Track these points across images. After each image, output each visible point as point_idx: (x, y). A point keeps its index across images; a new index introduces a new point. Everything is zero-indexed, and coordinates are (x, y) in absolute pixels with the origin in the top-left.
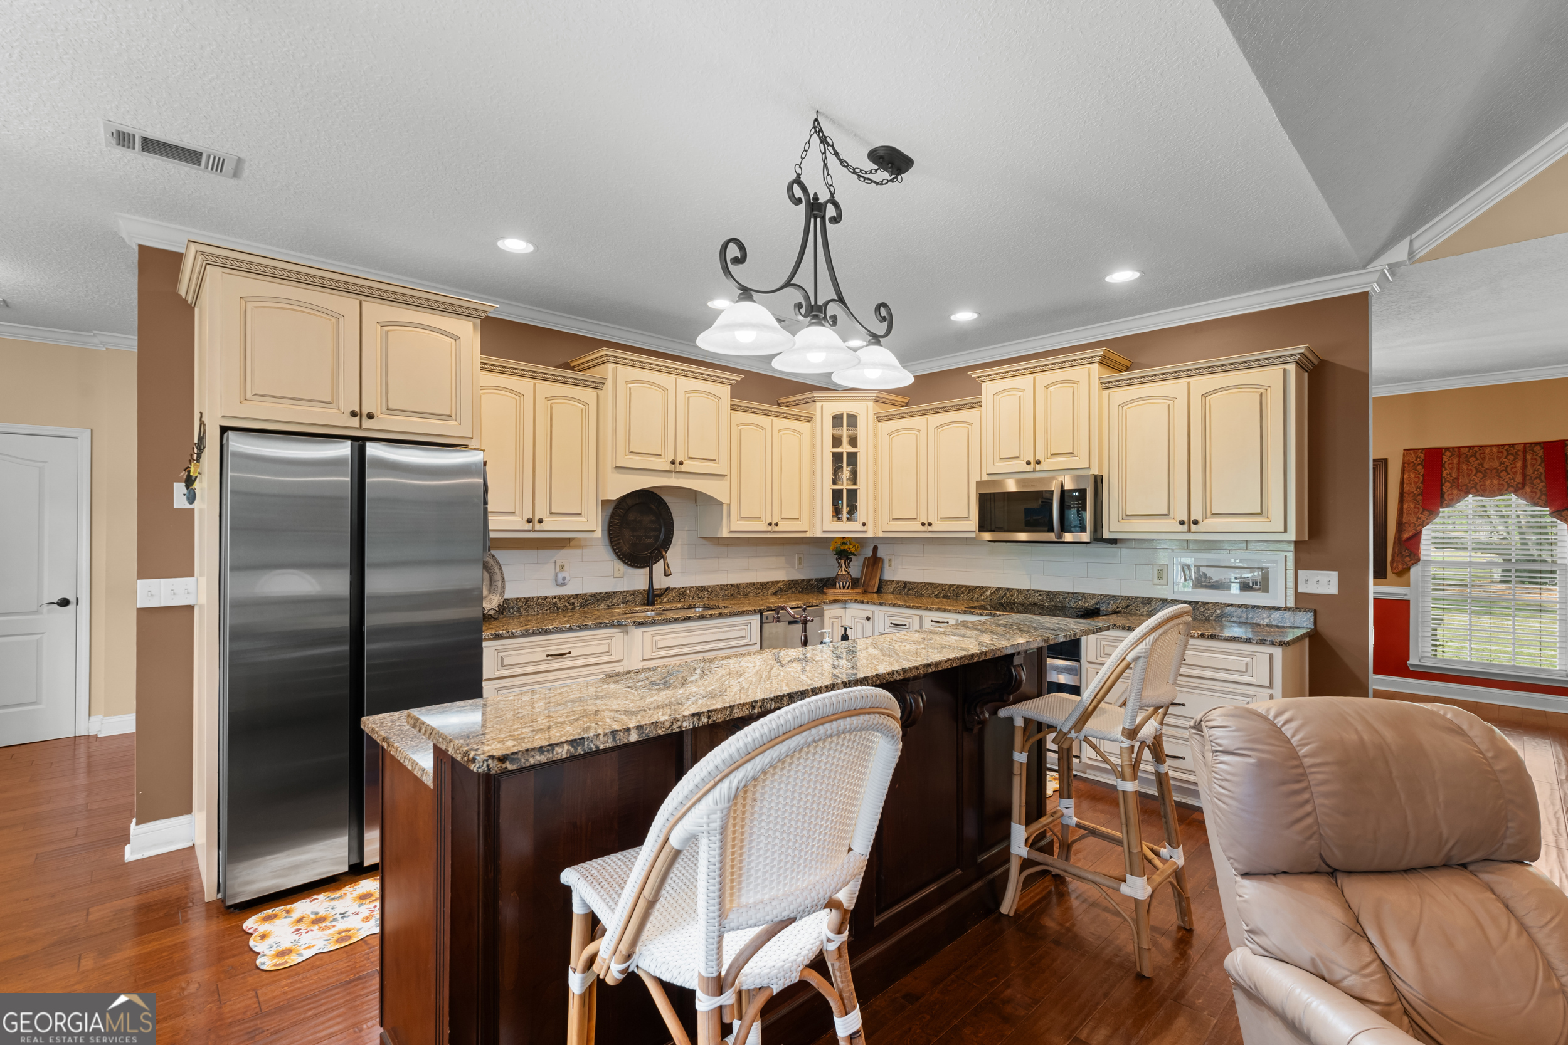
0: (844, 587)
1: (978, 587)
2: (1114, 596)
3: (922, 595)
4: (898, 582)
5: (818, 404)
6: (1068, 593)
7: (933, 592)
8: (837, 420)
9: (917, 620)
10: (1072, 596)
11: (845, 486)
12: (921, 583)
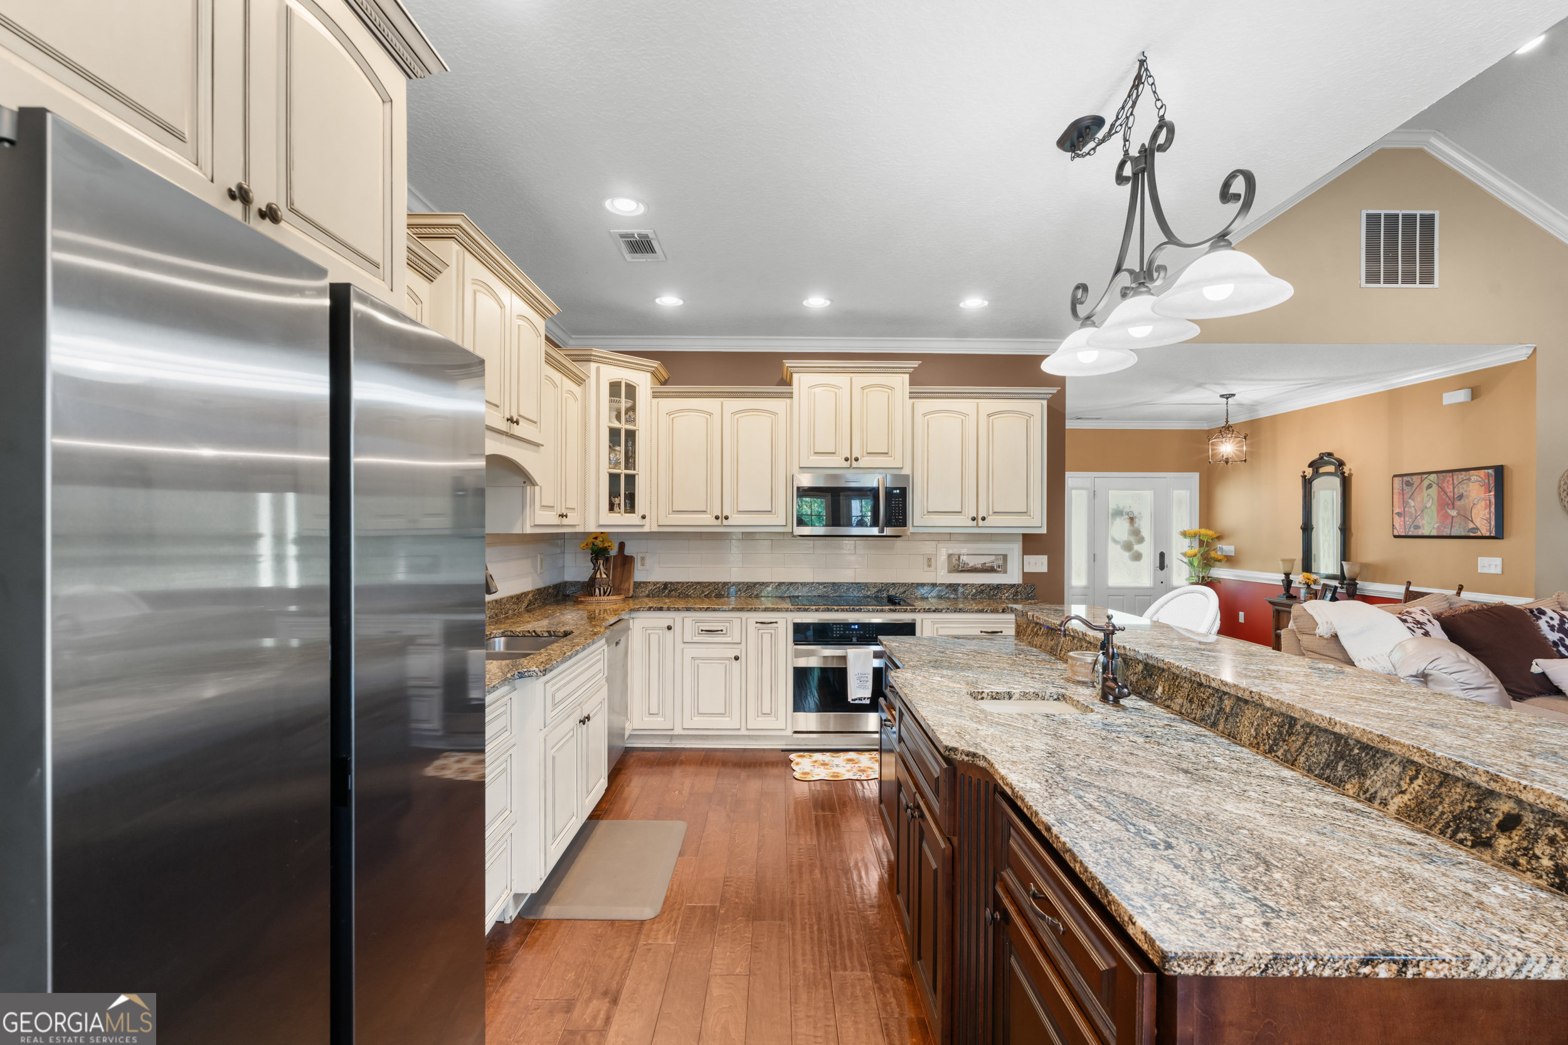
0: (605, 593)
1: (758, 583)
2: (893, 584)
3: (687, 596)
4: (655, 584)
5: (593, 365)
6: (852, 583)
7: (703, 592)
8: (615, 387)
9: (737, 623)
10: (856, 586)
11: (622, 471)
12: (687, 583)
